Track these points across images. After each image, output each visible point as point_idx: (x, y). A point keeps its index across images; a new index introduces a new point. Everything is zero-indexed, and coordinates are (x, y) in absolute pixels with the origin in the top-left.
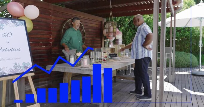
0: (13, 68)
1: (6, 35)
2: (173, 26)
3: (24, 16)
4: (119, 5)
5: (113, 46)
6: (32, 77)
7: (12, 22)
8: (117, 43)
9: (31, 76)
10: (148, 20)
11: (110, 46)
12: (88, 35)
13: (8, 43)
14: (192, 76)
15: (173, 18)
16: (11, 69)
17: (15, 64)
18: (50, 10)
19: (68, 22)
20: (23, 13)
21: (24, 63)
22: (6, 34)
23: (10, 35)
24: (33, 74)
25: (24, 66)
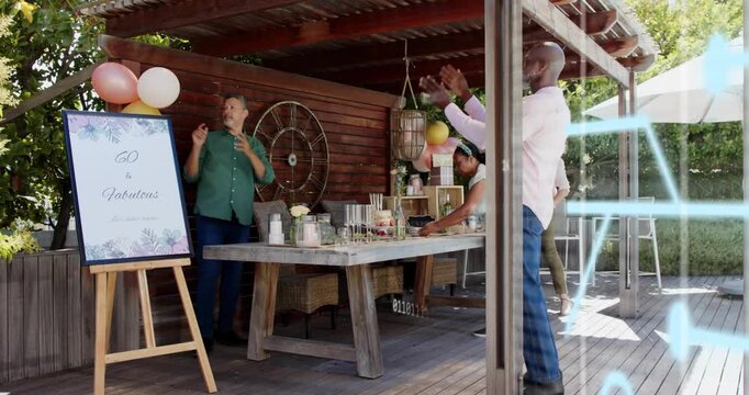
1: (124, 157)
3: (139, 99)
4: (443, 56)
5: (419, 192)
6: (185, 269)
8: (436, 182)
9: (183, 267)
11: (410, 190)
12: (337, 156)
13: (128, 176)
16: (136, 243)
17: (146, 232)
18: (211, 79)
19: (270, 113)
20: (136, 91)
21: (166, 231)
23: (133, 156)
24: (187, 262)
25: (166, 238)
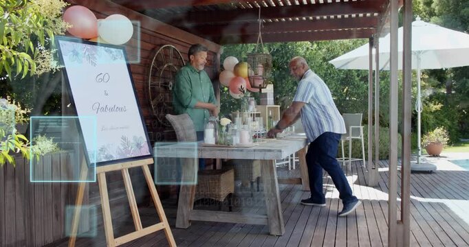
0: (122, 148)
1: (101, 78)
2: (374, 68)
3: (99, 36)
5: (255, 110)
6: (150, 166)
7: (106, 51)
8: (264, 103)
10: (308, 53)
13: (106, 94)
14: (412, 175)
15: (374, 50)
16: (119, 148)
17: (124, 138)
19: (160, 53)
21: (135, 138)
22: (101, 76)
23: (106, 78)
24: (151, 161)
25: (136, 143)
